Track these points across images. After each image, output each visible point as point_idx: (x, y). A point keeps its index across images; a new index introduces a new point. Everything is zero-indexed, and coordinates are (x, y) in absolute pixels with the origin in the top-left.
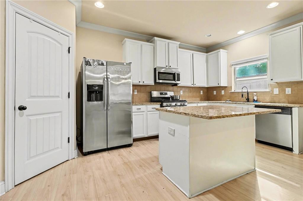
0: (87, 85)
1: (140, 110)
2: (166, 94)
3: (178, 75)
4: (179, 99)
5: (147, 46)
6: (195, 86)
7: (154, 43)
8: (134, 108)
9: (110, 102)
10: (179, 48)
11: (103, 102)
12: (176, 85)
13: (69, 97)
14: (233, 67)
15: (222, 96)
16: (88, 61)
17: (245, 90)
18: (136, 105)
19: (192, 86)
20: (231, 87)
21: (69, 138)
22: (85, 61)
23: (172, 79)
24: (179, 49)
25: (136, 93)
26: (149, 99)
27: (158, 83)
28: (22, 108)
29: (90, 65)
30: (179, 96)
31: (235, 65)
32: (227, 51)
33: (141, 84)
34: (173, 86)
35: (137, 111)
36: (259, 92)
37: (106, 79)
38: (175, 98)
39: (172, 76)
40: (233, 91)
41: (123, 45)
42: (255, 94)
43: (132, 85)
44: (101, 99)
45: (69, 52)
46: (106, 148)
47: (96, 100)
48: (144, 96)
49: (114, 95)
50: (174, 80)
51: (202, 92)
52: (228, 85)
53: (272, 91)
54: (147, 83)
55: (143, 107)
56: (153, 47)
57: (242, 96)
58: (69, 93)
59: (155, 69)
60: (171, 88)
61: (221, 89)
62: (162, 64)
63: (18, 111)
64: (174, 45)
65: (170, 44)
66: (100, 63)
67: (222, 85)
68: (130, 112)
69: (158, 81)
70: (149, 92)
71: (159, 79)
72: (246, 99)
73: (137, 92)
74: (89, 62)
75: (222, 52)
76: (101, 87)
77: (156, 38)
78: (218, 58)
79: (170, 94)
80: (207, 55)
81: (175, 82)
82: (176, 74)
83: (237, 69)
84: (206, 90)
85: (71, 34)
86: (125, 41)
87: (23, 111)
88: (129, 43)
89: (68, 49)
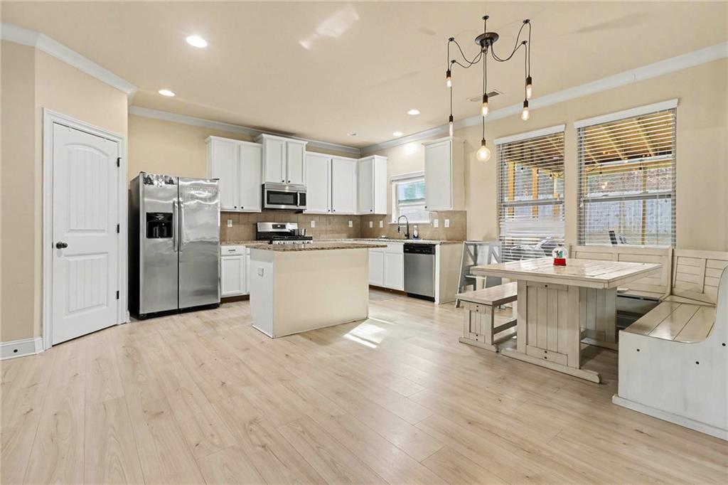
0: (147, 213)
1: (233, 253)
2: (283, 227)
3: (303, 196)
4: (303, 234)
5: (249, 148)
6: (334, 213)
7: (261, 143)
8: (225, 249)
9: (184, 240)
10: (306, 150)
11: (173, 238)
12: (300, 211)
13: (118, 232)
14: (394, 184)
15: (380, 229)
16: (148, 178)
17: (403, 221)
18: (227, 244)
19: (330, 213)
20: (391, 215)
21: (118, 292)
22: (144, 178)
23: (292, 202)
24: (306, 153)
25: (230, 225)
26: (252, 235)
27: (267, 209)
28: (60, 246)
29: (152, 183)
30: (303, 230)
31: (397, 180)
32: (386, 158)
33: (238, 210)
34: (297, 213)
35: (229, 253)
36: (420, 224)
37: (176, 205)
38: (296, 234)
39: (292, 197)
40: (393, 222)
41: (206, 143)
42: (415, 227)
43: (219, 214)
44: (169, 235)
45: (118, 165)
46: (177, 308)
47: (162, 236)
48: (245, 230)
49: (190, 227)
50: (296, 204)
51: (351, 223)
52: (387, 212)
53: (432, 223)
54: (248, 208)
55: (240, 248)
56: (259, 150)
57: (399, 229)
58: (118, 226)
59: (263, 186)
60: (294, 216)
61: (379, 218)
62: (274, 178)
63: (56, 249)
64: (297, 146)
65: (290, 145)
66: (168, 180)
67: (376, 213)
68: (217, 257)
69: (266, 206)
70: (254, 224)
71: (268, 203)
72: (405, 235)
73: (233, 224)
74: (150, 178)
75: (378, 160)
76: (169, 217)
77: (264, 135)
78: (371, 167)
79: (290, 227)
80: (358, 162)
81: (297, 208)
82: (299, 195)
83: (399, 187)
84: (359, 220)
85: (121, 138)
86: (211, 140)
87: (62, 249)
88: (217, 143)
89: (116, 160)
